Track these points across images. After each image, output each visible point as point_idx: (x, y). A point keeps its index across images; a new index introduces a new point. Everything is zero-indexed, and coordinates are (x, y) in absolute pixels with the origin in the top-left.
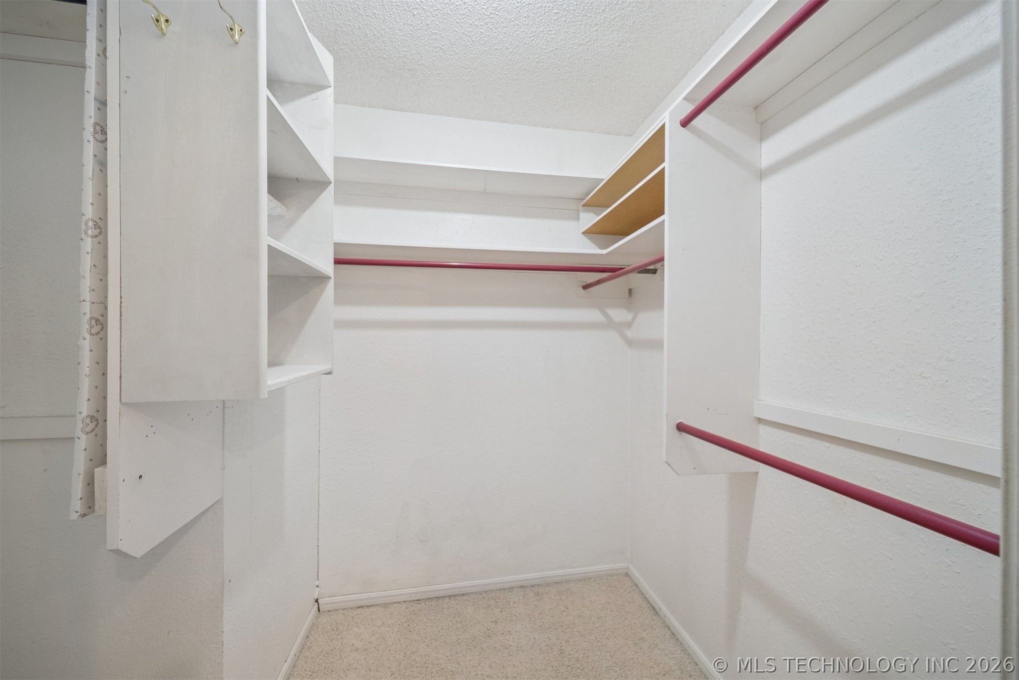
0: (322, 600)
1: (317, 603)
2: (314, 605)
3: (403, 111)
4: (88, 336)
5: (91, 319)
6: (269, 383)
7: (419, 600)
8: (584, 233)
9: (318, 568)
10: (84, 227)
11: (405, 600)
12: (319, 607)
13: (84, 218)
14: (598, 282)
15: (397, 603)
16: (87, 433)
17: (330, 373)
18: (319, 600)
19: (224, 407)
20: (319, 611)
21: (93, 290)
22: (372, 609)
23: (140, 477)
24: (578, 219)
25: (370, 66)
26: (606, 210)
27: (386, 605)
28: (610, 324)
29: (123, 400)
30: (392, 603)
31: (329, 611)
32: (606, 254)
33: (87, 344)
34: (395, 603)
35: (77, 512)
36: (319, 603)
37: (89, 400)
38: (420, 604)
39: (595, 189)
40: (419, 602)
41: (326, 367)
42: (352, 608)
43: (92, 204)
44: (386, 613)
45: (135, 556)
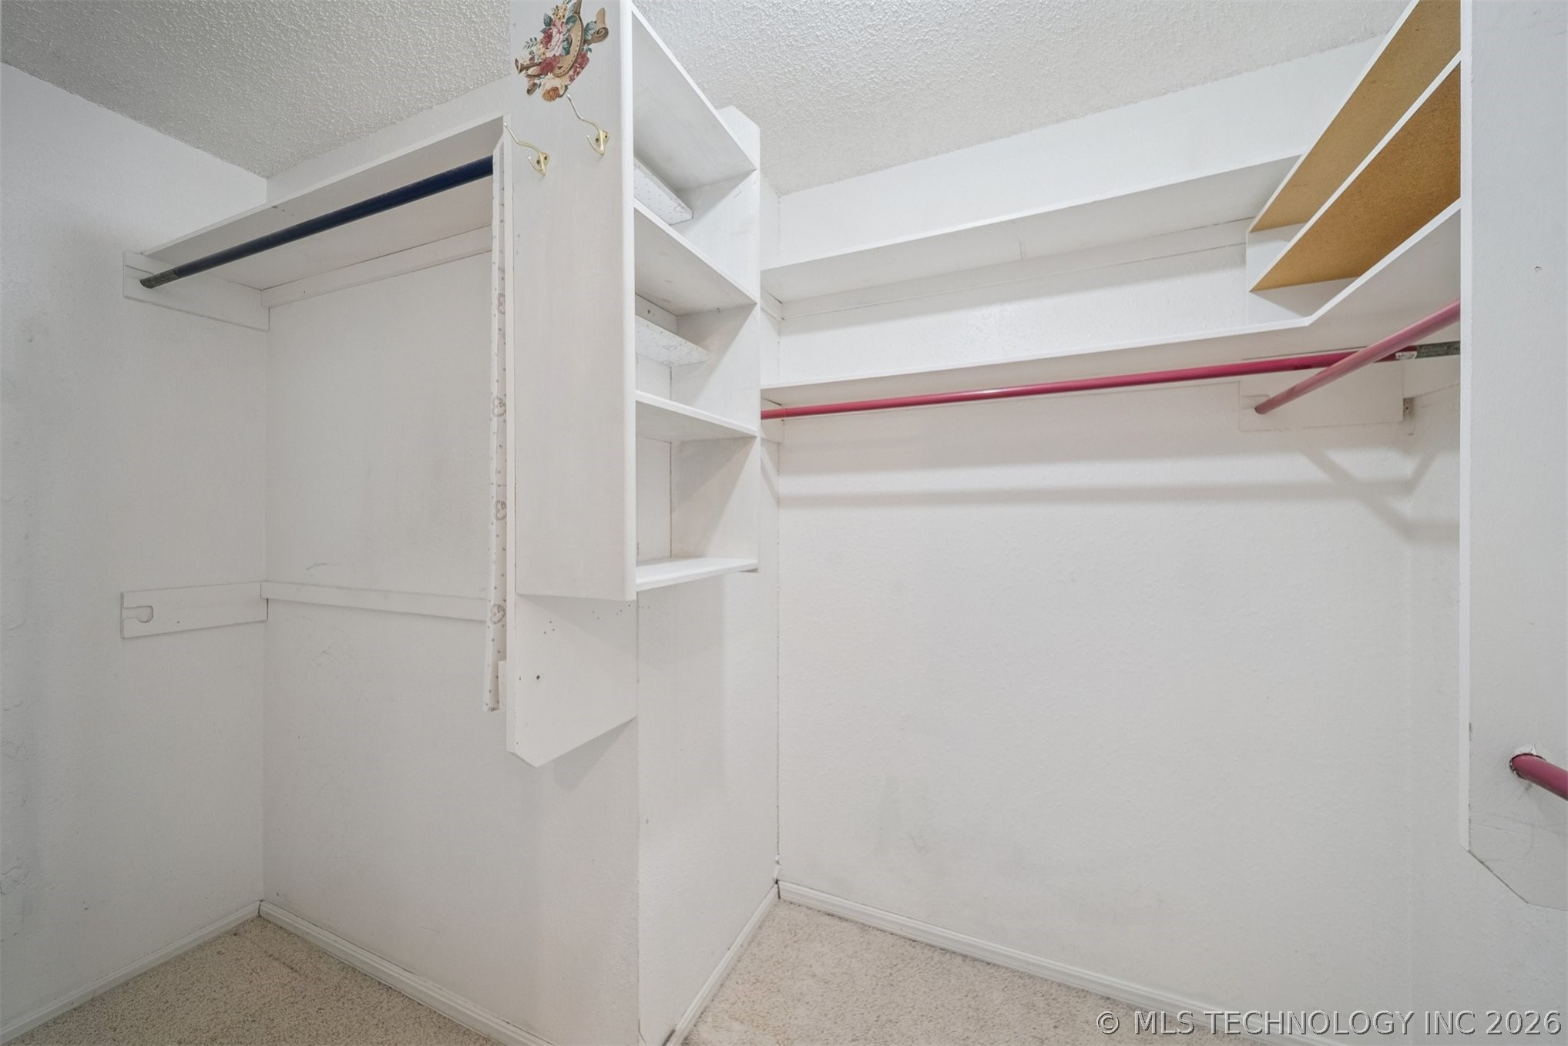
0: (785, 884)
1: (776, 886)
2: (773, 887)
3: (886, 168)
4: (495, 521)
5: (498, 502)
6: (638, 581)
7: (914, 941)
8: (1253, 291)
9: (778, 838)
10: (492, 407)
11: (894, 931)
12: (779, 892)
13: (493, 396)
14: (1292, 394)
15: (881, 931)
16: (495, 623)
17: (754, 571)
18: (779, 882)
19: (638, 607)
20: (779, 897)
21: (499, 472)
22: (844, 924)
23: (538, 677)
24: (1242, 261)
25: (827, 118)
26: (1303, 227)
27: (864, 928)
28: (1343, 487)
29: (518, 591)
30: (873, 928)
31: (791, 903)
32: (1312, 324)
33: (494, 529)
34: (878, 930)
35: (487, 704)
36: (780, 886)
37: (496, 588)
38: (914, 947)
39: (1275, 189)
40: (913, 944)
41: (750, 562)
42: (819, 911)
43: (497, 381)
44: (862, 940)
45: (533, 764)
